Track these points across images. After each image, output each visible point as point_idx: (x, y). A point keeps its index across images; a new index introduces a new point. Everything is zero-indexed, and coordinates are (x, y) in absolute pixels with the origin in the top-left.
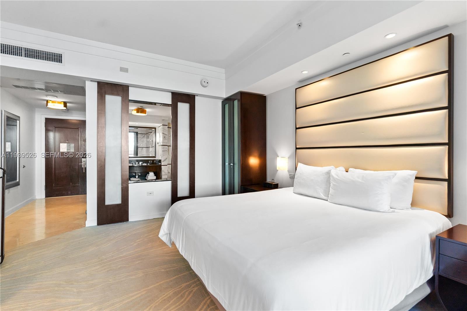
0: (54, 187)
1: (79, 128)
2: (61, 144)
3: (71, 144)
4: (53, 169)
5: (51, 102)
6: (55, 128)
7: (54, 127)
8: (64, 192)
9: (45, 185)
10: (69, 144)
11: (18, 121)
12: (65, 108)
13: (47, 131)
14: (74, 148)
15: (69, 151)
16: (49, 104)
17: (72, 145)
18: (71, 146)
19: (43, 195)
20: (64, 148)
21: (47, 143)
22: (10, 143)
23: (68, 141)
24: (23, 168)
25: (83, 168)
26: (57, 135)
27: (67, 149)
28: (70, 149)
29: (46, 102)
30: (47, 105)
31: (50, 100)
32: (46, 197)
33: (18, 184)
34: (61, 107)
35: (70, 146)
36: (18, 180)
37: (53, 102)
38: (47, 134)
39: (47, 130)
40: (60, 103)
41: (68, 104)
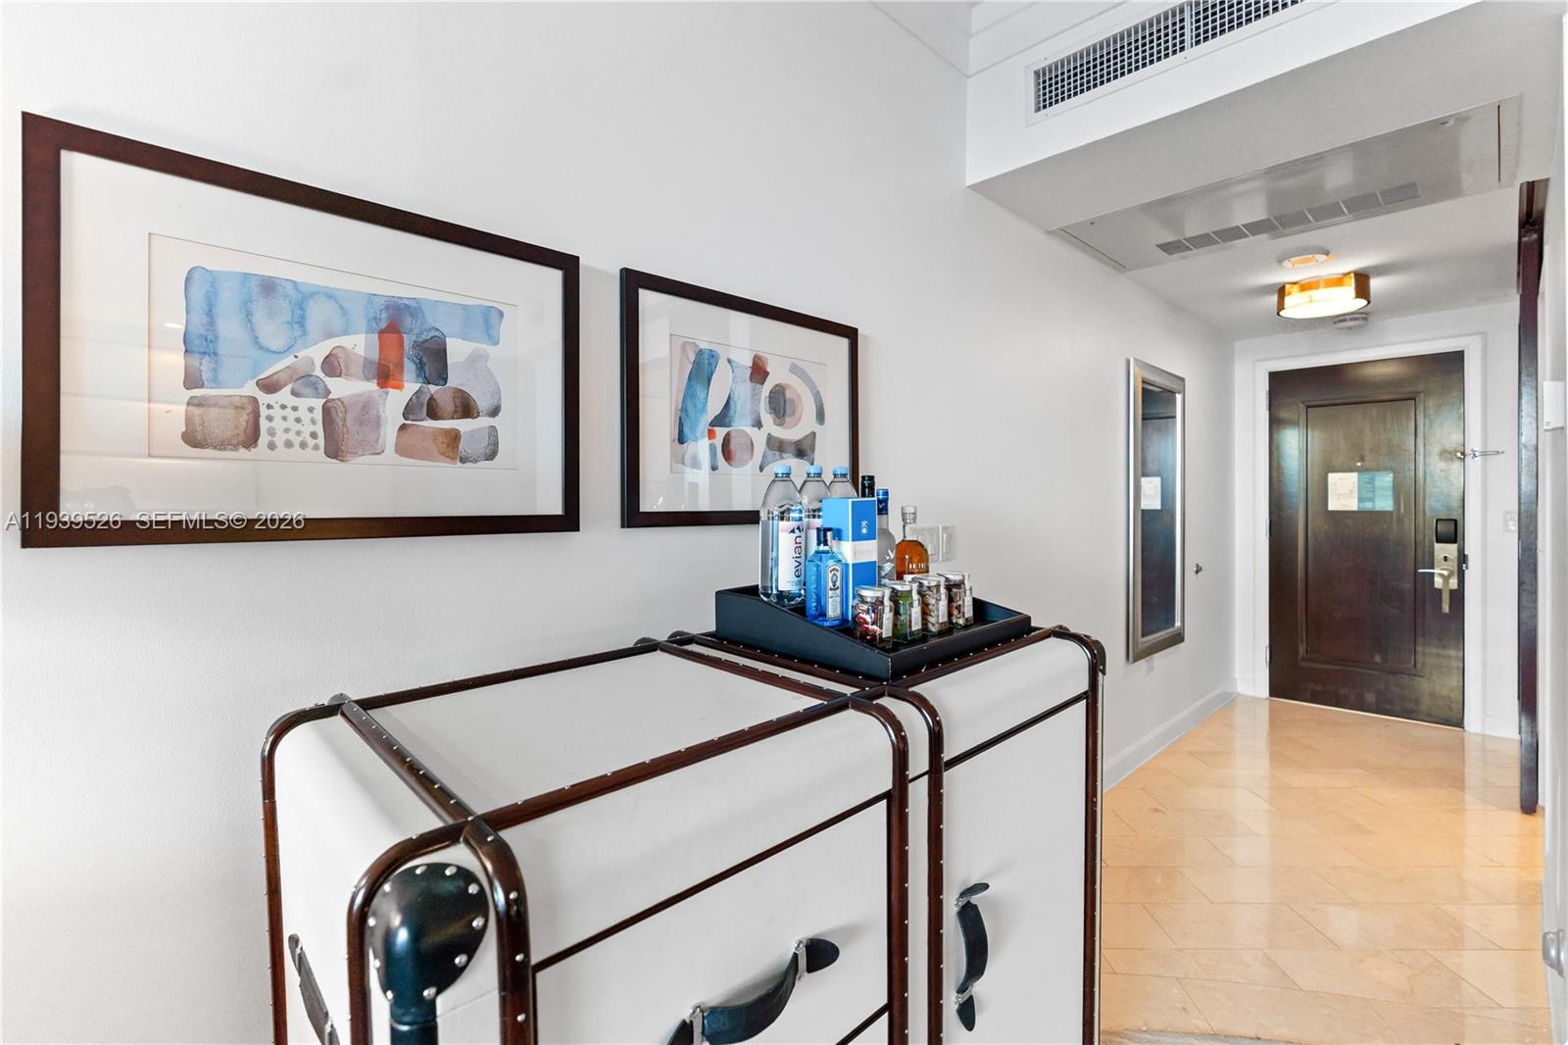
0: (1303, 659)
1: (1419, 393)
2: (1332, 477)
3: (1377, 474)
4: (1299, 585)
5: (1296, 287)
6: (1308, 407)
7: (1301, 405)
8: (1343, 691)
9: (1268, 643)
10: (1367, 476)
11: (1179, 397)
12: (1363, 302)
13: (1275, 428)
14: (1390, 493)
15: (1368, 506)
16: (1287, 300)
17: (1386, 480)
18: (1377, 484)
19: (1262, 688)
20: (1344, 493)
21: (1275, 475)
22: (1159, 479)
23: (1362, 459)
24: (1194, 574)
25: (1440, 591)
26: (1316, 437)
27: (1361, 500)
28: (1372, 500)
29: (1275, 298)
30: (1281, 306)
31: (1295, 283)
32: (1271, 695)
33: (1178, 638)
34: (1345, 301)
35: (1372, 481)
36: (1178, 624)
37: (1305, 287)
38: (1275, 436)
39: (1275, 423)
40: (1338, 282)
41: (1375, 284)
